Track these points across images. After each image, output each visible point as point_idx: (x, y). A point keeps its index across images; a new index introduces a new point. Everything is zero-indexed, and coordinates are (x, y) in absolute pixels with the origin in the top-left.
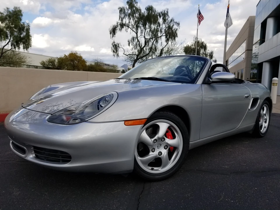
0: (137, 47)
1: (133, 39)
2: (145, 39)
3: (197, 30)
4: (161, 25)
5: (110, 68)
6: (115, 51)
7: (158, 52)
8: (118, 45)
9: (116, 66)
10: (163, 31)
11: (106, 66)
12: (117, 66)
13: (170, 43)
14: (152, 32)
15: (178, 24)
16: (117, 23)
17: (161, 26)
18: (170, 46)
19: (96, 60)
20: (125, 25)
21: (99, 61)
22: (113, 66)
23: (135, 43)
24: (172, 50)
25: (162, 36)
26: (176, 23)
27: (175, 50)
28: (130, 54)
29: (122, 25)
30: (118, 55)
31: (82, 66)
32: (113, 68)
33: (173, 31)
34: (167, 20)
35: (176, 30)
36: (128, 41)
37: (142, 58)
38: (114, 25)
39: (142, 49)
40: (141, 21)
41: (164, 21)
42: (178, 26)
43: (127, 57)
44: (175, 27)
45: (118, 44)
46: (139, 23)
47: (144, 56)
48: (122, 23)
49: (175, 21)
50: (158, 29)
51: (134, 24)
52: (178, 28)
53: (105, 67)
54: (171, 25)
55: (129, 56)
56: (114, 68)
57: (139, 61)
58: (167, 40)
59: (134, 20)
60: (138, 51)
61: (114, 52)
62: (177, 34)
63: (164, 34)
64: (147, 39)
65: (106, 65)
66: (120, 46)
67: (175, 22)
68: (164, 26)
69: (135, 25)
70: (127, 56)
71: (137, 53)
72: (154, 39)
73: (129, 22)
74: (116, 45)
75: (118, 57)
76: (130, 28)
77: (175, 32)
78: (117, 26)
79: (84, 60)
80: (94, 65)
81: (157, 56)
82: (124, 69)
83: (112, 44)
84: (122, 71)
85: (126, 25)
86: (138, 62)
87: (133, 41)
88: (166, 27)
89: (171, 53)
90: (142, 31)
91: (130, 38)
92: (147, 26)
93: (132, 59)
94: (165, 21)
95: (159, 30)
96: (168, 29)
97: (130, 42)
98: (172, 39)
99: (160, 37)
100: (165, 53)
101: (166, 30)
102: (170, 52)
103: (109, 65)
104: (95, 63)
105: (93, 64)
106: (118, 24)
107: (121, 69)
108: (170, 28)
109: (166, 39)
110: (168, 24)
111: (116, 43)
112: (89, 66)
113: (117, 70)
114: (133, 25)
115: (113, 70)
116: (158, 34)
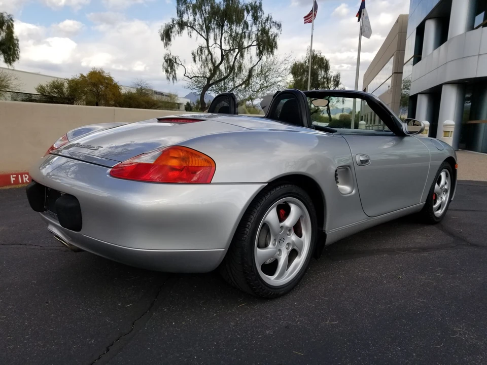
0: (207, 63)
1: (201, 50)
2: (222, 50)
3: (312, 36)
4: (249, 26)
5: (164, 99)
6: (169, 70)
7: (245, 73)
8: (175, 60)
9: (174, 95)
10: (253, 36)
11: (157, 96)
12: (176, 96)
13: (264, 58)
14: (234, 39)
15: (278, 25)
16: (173, 21)
17: (250, 29)
18: (266, 64)
19: (138, 85)
20: (186, 24)
21: (144, 85)
22: (169, 96)
23: (204, 57)
24: (269, 70)
25: (251, 45)
26: (276, 23)
27: (274, 70)
28: (195, 77)
29: (182, 25)
30: (174, 78)
31: (114, 94)
32: (169, 98)
33: (269, 37)
34: (261, 18)
35: (275, 37)
36: (193, 54)
37: (216, 82)
38: (167, 23)
39: (216, 68)
40: (215, 19)
41: (254, 20)
42: (279, 29)
43: (190, 80)
44: (273, 31)
45: (175, 58)
46: (210, 22)
47: (220, 80)
48: (182, 21)
49: (274, 20)
50: (245, 33)
51: (203, 24)
52: (279, 33)
53: (155, 98)
54: (267, 28)
55: (194, 78)
56: (171, 99)
57: (213, 88)
58: (260, 54)
59: (201, 17)
60: (210, 70)
61: (167, 71)
62: (276, 43)
63: (255, 43)
64: (225, 50)
65: (157, 93)
66: (177, 62)
67: (273, 22)
68: (254, 29)
69: (204, 26)
70: (191, 78)
71: (208, 75)
72: (237, 51)
73: (195, 20)
74: (170, 60)
75: (175, 81)
76: (197, 31)
77: (274, 39)
78: (174, 25)
79: (116, 84)
80: (135, 94)
81: (243, 79)
82: (189, 101)
83: (165, 58)
84: (186, 104)
85: (189, 25)
86: (211, 90)
87: (202, 53)
88: (258, 30)
89: (268, 76)
90: (215, 35)
91: (195, 48)
92: (226, 28)
93: (199, 85)
94: (257, 20)
95: (247, 34)
96: (262, 34)
97: (196, 55)
98: (268, 51)
99: (248, 47)
100: (258, 75)
101: (259, 34)
102: (265, 73)
103: (161, 94)
104: (138, 90)
105: (134, 91)
106: (175, 22)
107: (184, 102)
108: (264, 32)
109: (258, 51)
110: (262, 26)
111: (171, 57)
112: (125, 95)
113: (178, 104)
114: (201, 24)
115: (168, 103)
116: (243, 43)
